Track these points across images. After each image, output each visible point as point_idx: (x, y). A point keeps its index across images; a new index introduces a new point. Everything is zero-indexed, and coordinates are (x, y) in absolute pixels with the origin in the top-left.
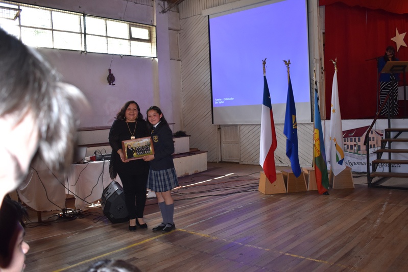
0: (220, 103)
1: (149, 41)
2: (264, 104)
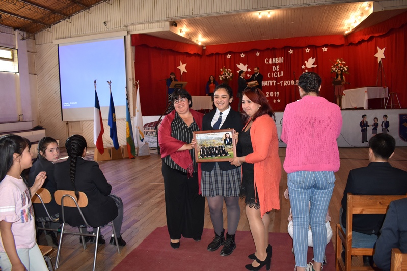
0: (67, 105)
1: (12, 60)
2: (95, 107)
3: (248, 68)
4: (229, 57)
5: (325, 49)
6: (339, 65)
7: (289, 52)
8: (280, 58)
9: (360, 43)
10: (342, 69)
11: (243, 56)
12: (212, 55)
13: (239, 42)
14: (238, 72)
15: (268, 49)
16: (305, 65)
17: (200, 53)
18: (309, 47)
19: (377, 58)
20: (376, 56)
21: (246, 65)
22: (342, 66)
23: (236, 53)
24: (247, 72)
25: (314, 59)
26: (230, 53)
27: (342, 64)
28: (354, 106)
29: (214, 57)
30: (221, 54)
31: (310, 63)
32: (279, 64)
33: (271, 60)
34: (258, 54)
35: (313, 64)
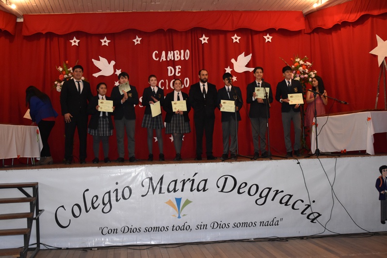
3: (116, 67)
4: (75, 42)
5: (268, 38)
6: (301, 69)
7: (200, 39)
8: (182, 51)
9: (337, 27)
10: (306, 76)
11: (105, 42)
12: (38, 36)
13: (100, 11)
14: (96, 75)
15: (160, 31)
16: (232, 66)
17: (10, 29)
18: (239, 31)
19: (376, 57)
20: (373, 52)
21: (113, 63)
22: (307, 71)
23: (91, 35)
24: (114, 75)
25: (250, 56)
26: (78, 34)
27: (307, 67)
28: (340, 148)
29: (42, 41)
30: (59, 36)
31: (241, 64)
32: (180, 62)
33: (164, 53)
34: (137, 41)
35: (247, 66)
